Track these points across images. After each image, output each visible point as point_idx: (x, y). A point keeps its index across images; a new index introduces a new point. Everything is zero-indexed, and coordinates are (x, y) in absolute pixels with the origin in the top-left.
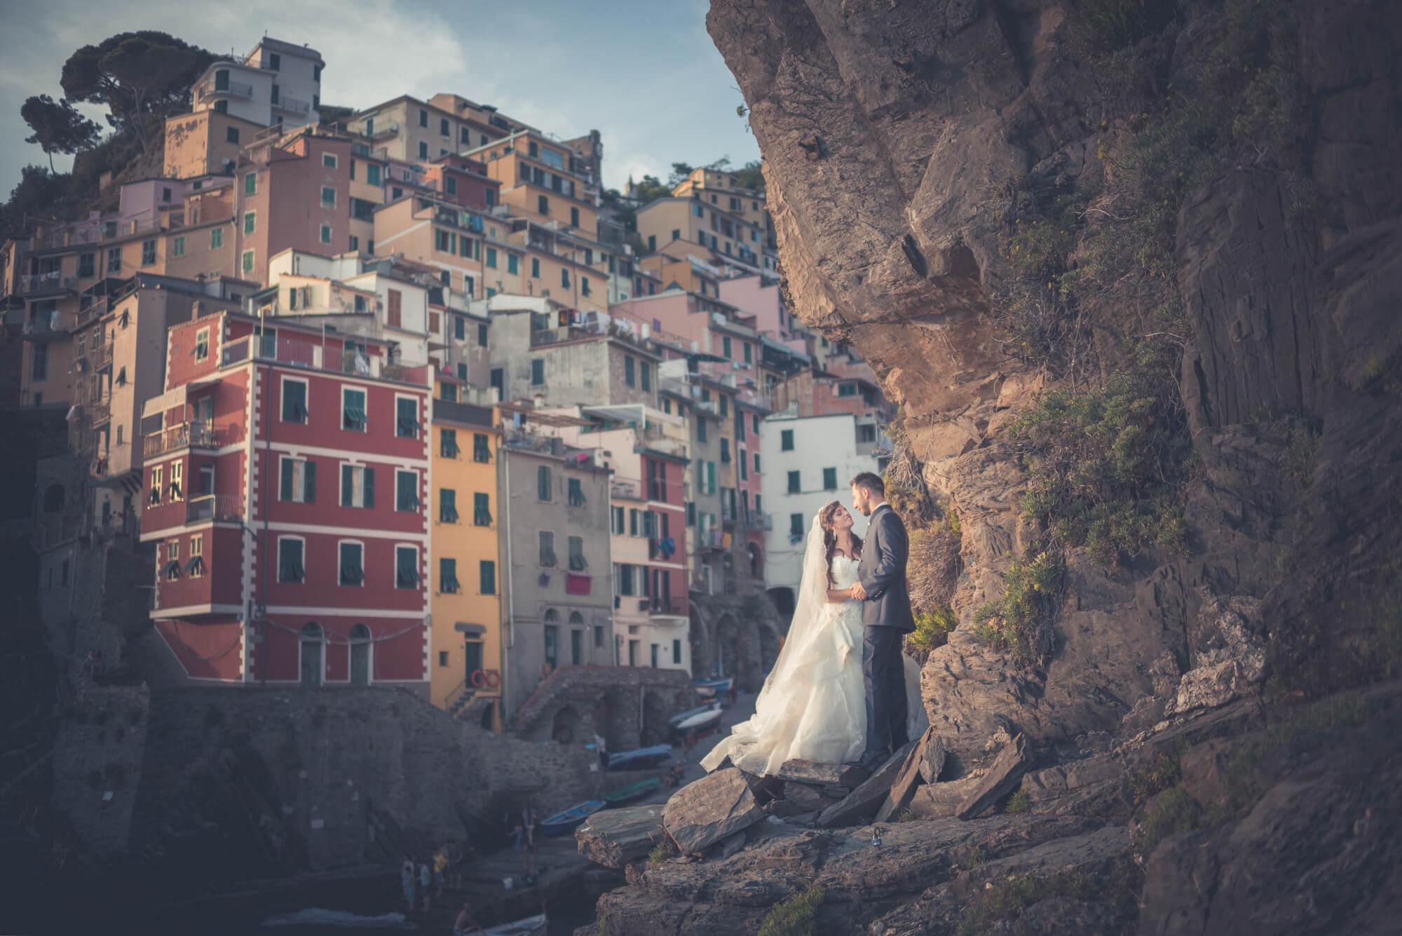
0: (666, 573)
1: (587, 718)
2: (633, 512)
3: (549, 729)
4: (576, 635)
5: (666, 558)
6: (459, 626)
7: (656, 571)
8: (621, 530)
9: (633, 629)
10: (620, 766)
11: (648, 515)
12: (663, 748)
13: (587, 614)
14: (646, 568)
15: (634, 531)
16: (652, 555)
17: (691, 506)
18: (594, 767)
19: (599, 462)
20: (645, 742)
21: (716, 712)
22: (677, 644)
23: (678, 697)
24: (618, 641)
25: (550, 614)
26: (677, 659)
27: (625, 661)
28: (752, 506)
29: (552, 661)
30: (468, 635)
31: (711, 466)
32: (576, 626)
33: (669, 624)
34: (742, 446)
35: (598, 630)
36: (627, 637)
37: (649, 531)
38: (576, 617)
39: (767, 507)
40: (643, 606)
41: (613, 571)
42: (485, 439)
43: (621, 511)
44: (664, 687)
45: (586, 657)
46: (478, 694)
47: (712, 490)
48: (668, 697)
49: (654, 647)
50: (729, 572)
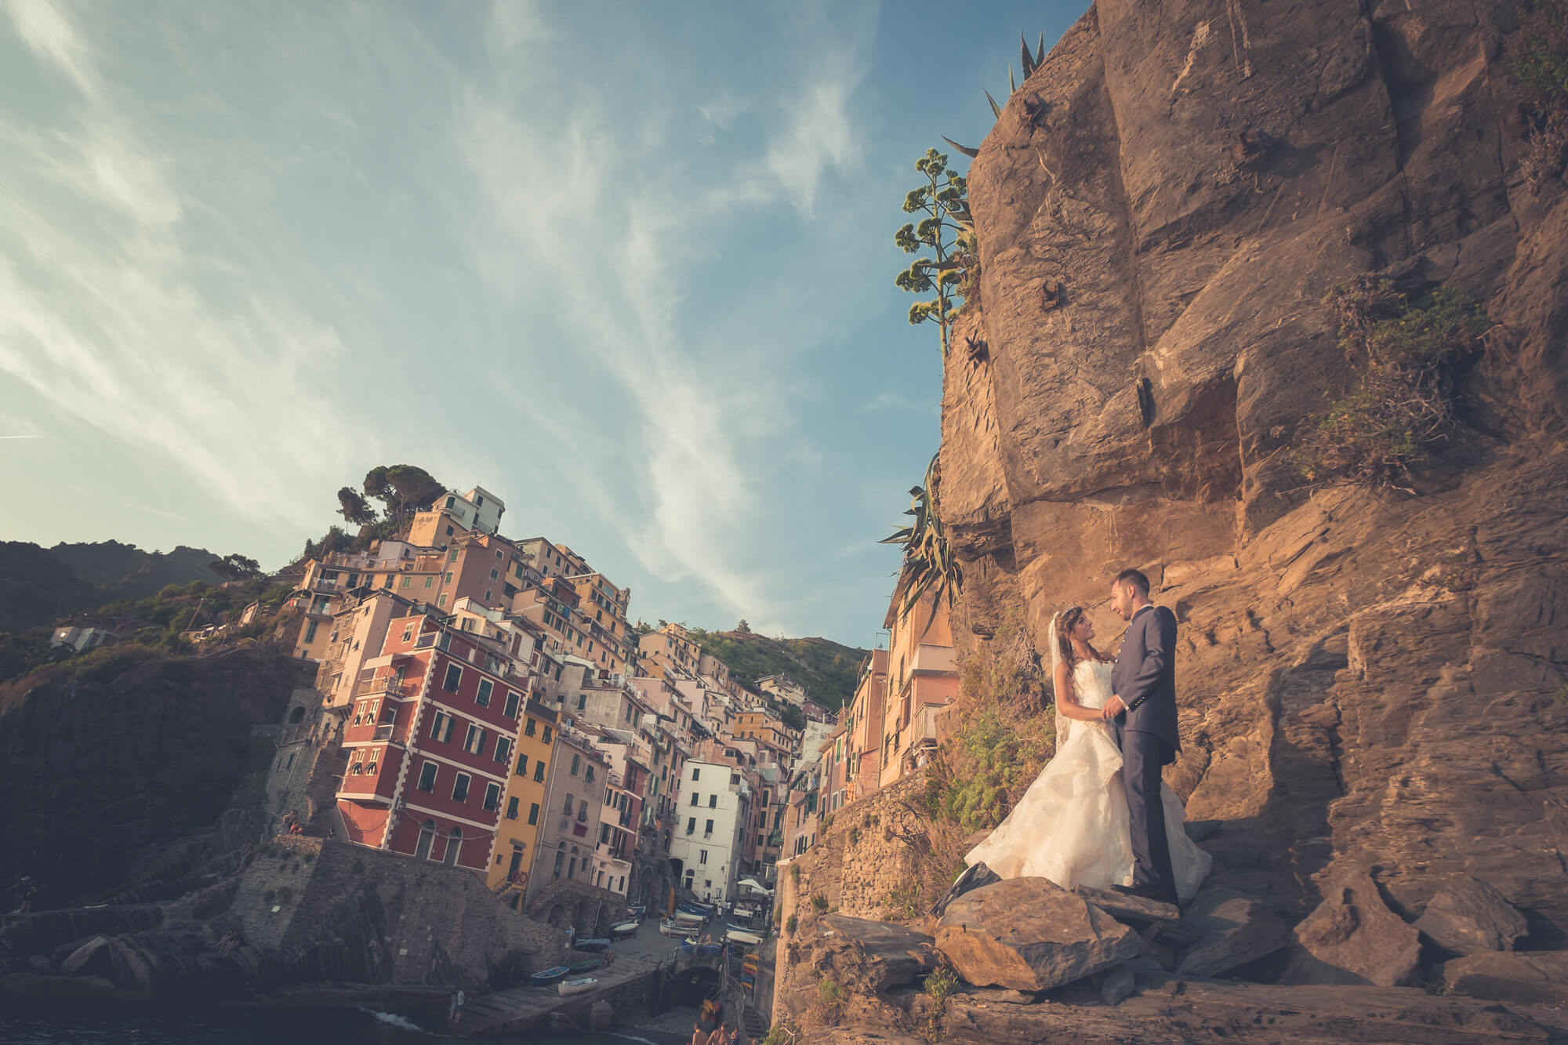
0: (626, 834)
1: (568, 914)
2: (617, 794)
3: (547, 917)
4: (573, 860)
5: (627, 826)
6: (512, 841)
7: (621, 831)
8: (608, 804)
9: (603, 864)
10: (580, 948)
11: (624, 797)
12: (606, 941)
13: (581, 849)
14: (616, 829)
15: (614, 806)
16: (620, 824)
17: (644, 799)
18: (567, 945)
19: (606, 760)
20: (595, 936)
21: (635, 925)
22: (623, 878)
23: (617, 911)
24: (593, 870)
25: (562, 845)
26: (621, 889)
27: (594, 884)
28: (671, 808)
29: (557, 874)
30: (516, 847)
31: (657, 779)
32: (574, 855)
33: (621, 865)
34: (674, 772)
35: (585, 860)
36: (599, 869)
37: (622, 808)
38: (575, 850)
39: (679, 811)
40: (610, 852)
41: (600, 826)
42: (551, 730)
43: (611, 791)
44: (612, 903)
45: (575, 877)
46: (514, 886)
47: (655, 793)
48: (612, 911)
49: (611, 878)
50: (654, 843)
